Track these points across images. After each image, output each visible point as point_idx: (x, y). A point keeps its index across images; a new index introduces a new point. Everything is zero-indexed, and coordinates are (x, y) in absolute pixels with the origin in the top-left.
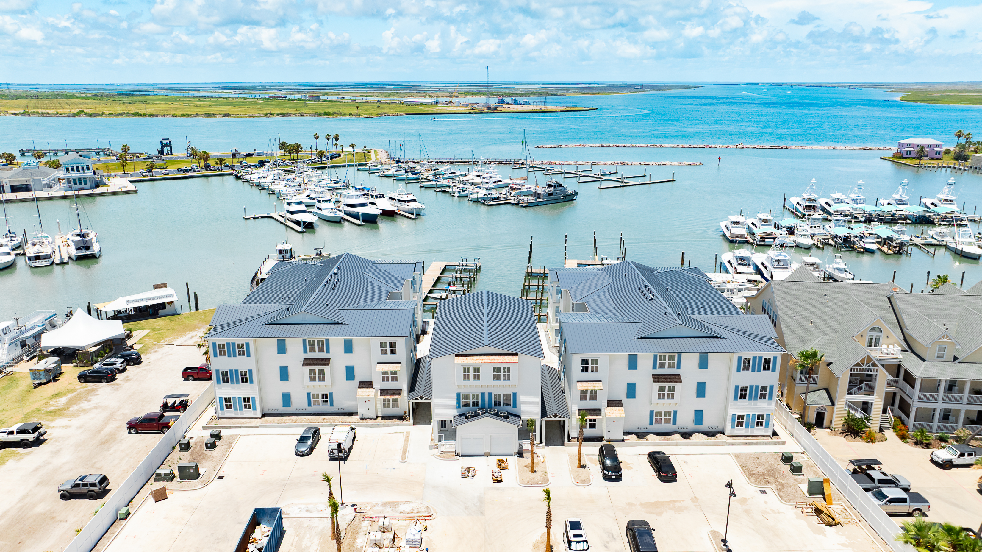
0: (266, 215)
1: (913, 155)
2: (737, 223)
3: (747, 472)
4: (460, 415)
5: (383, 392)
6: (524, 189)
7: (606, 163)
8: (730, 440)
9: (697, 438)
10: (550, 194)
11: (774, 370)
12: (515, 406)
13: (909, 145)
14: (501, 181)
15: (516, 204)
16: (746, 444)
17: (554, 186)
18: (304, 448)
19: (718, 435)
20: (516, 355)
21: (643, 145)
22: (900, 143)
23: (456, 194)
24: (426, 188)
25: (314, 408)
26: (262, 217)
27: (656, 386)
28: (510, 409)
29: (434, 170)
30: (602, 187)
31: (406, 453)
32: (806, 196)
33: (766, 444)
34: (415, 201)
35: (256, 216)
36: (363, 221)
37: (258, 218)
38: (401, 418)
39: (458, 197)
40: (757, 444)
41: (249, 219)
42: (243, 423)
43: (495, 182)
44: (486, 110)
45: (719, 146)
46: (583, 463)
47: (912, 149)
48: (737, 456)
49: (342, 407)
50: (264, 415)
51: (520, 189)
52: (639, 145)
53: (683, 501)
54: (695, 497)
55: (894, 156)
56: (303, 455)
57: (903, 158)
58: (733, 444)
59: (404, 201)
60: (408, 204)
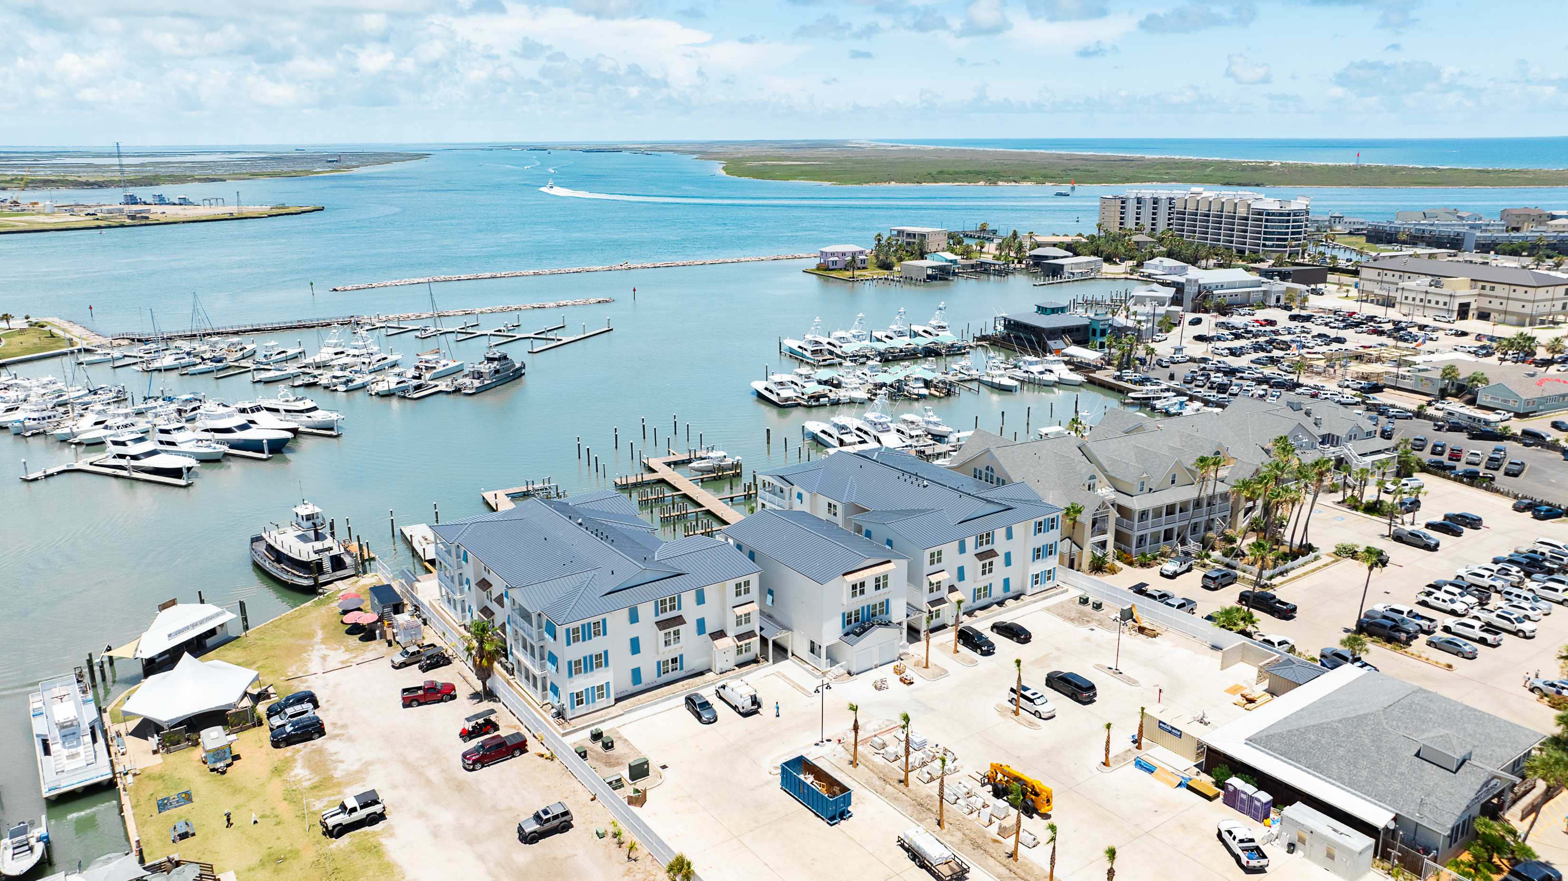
0: (66, 468)
1: (839, 266)
2: (781, 383)
3: (1068, 619)
4: (847, 634)
5: (740, 637)
6: (440, 368)
7: (484, 310)
8: (1032, 598)
9: (1010, 603)
10: (497, 371)
11: (1057, 528)
12: (887, 613)
13: (833, 254)
14: (385, 358)
15: (454, 392)
16: (1044, 599)
17: (499, 359)
18: (706, 716)
19: (1022, 597)
20: (889, 562)
21: (494, 274)
22: (822, 252)
23: (342, 388)
25: (665, 678)
26: (59, 473)
27: (980, 564)
28: (884, 617)
29: (241, 350)
30: (535, 350)
32: (809, 337)
33: (1056, 594)
35: (49, 472)
36: (270, 453)
37: (52, 475)
38: (755, 661)
40: (1051, 596)
41: (36, 479)
42: (602, 716)
43: (379, 361)
44: (129, 221)
45: (598, 268)
47: (837, 259)
48: (1048, 609)
49: (691, 668)
50: (618, 700)
51: (434, 368)
52: (488, 275)
55: (818, 268)
56: (710, 723)
57: (830, 270)
58: (1036, 602)
59: (301, 411)
60: (309, 414)
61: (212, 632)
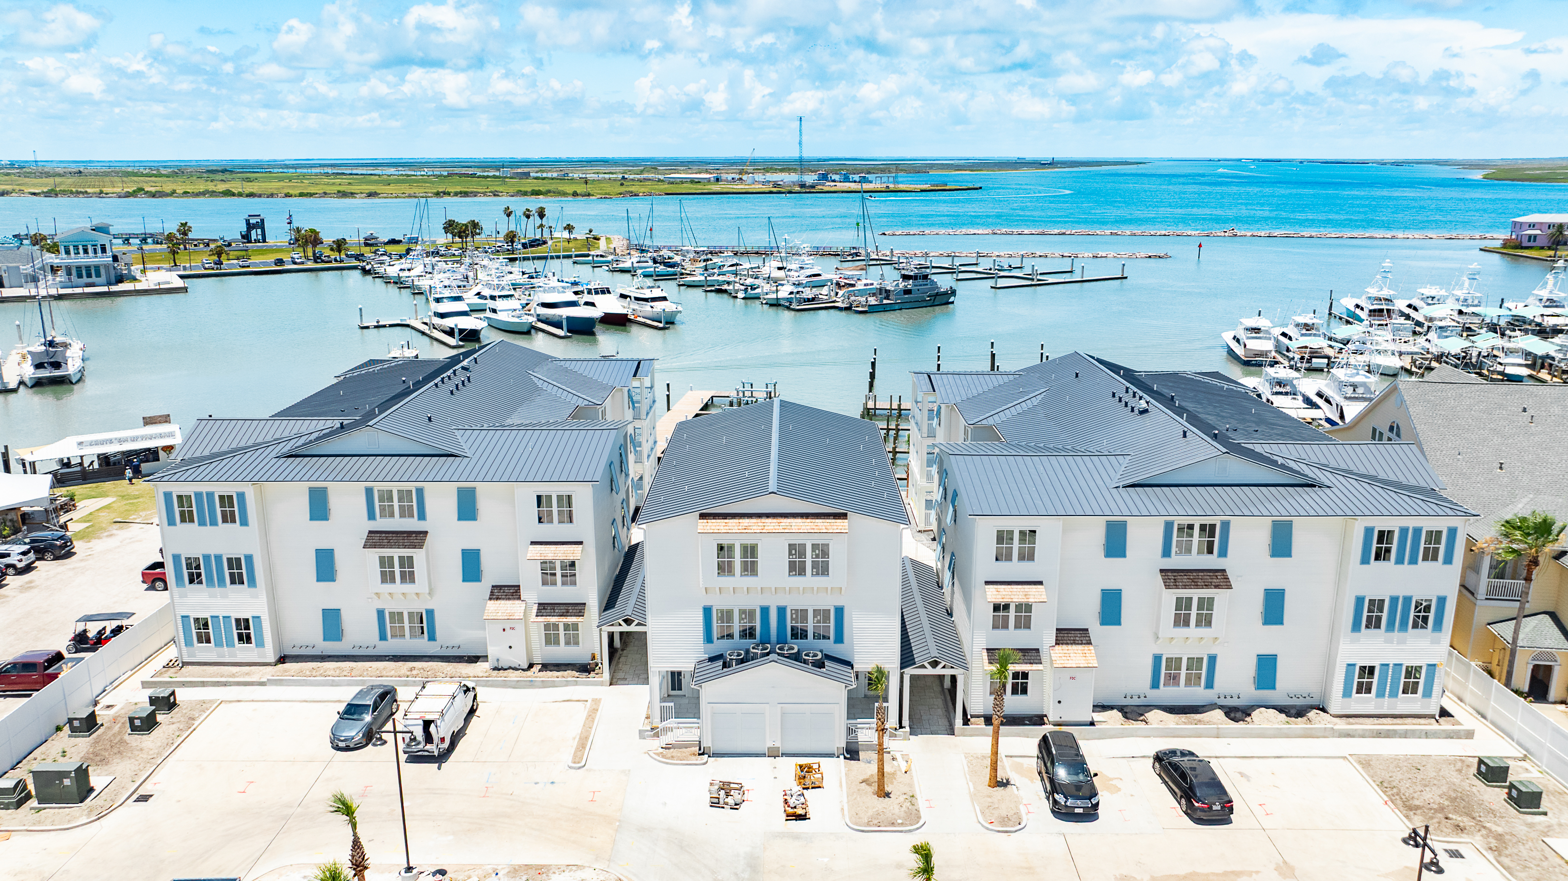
0: (399, 322)
1: (1538, 243)
2: (1257, 330)
3: (1399, 802)
4: (712, 659)
6: (860, 286)
7: (1002, 254)
8: (1342, 725)
9: (1263, 718)
10: (907, 292)
11: (1448, 560)
12: (839, 639)
13: (1532, 226)
14: (819, 275)
15: (846, 309)
16: (1379, 734)
17: (915, 278)
18: (354, 731)
19: (1312, 714)
20: (844, 516)
21: (1063, 231)
22: (1515, 223)
23: (741, 295)
24: (689, 286)
25: (393, 645)
26: (391, 326)
27: (1170, 596)
28: (829, 646)
29: (704, 261)
30: (998, 286)
31: (584, 748)
33: (1427, 735)
34: (664, 299)
35: (380, 324)
36: (569, 331)
37: (384, 326)
38: (586, 669)
39: (743, 299)
40: (1405, 735)
41: (367, 327)
42: (233, 675)
43: (810, 276)
44: (797, 189)
45: (1193, 233)
46: (1001, 775)
47: (1538, 232)
48: (1366, 763)
49: (455, 643)
50: (282, 660)
51: (853, 285)
52: (1056, 231)
53: (1257, 872)
54: (1285, 862)
55: (1504, 246)
56: (347, 749)
57: (1522, 248)
58: (1348, 735)
59: (646, 300)
60: (652, 304)
61: (152, 455)
